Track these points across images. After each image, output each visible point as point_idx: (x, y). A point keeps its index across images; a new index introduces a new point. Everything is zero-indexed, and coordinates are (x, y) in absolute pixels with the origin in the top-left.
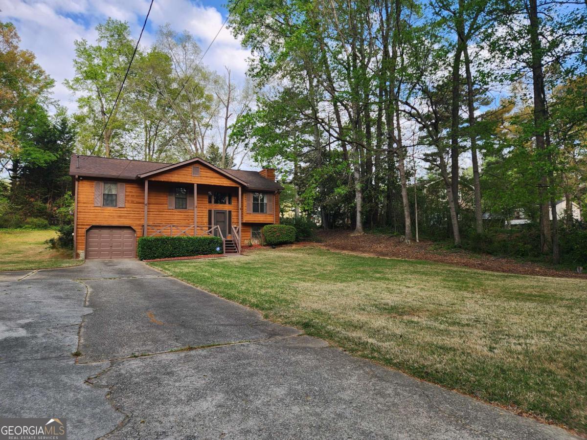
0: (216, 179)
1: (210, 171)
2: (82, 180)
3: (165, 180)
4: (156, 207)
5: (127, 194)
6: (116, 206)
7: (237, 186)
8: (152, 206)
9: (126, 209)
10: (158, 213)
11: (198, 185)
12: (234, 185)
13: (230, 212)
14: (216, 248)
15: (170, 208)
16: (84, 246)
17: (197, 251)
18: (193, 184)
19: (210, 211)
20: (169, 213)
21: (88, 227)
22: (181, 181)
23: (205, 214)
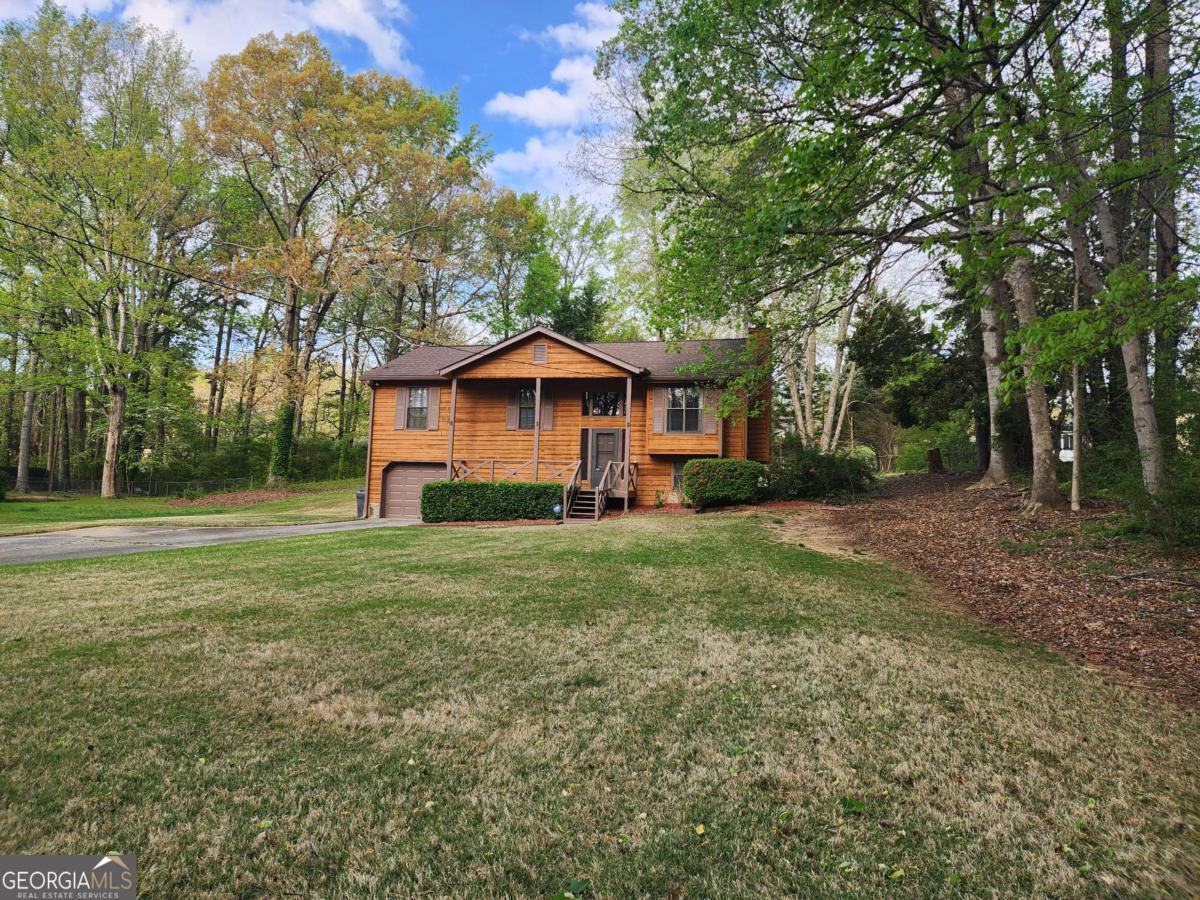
0: (579, 366)
1: (568, 350)
2: (380, 387)
3: (485, 376)
4: (487, 426)
5: (442, 405)
6: (425, 428)
7: (624, 375)
8: (480, 426)
9: (439, 433)
10: (490, 438)
11: (542, 379)
12: (616, 374)
13: (624, 431)
14: (552, 506)
15: (509, 427)
16: (379, 496)
17: (516, 511)
18: (534, 380)
19: (585, 432)
20: (509, 438)
21: (386, 464)
22: (512, 376)
23: (574, 438)
